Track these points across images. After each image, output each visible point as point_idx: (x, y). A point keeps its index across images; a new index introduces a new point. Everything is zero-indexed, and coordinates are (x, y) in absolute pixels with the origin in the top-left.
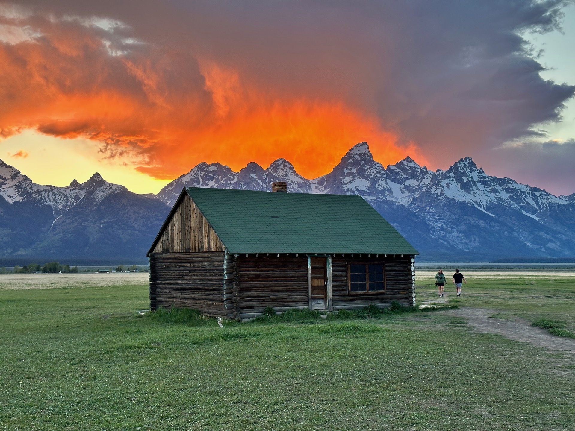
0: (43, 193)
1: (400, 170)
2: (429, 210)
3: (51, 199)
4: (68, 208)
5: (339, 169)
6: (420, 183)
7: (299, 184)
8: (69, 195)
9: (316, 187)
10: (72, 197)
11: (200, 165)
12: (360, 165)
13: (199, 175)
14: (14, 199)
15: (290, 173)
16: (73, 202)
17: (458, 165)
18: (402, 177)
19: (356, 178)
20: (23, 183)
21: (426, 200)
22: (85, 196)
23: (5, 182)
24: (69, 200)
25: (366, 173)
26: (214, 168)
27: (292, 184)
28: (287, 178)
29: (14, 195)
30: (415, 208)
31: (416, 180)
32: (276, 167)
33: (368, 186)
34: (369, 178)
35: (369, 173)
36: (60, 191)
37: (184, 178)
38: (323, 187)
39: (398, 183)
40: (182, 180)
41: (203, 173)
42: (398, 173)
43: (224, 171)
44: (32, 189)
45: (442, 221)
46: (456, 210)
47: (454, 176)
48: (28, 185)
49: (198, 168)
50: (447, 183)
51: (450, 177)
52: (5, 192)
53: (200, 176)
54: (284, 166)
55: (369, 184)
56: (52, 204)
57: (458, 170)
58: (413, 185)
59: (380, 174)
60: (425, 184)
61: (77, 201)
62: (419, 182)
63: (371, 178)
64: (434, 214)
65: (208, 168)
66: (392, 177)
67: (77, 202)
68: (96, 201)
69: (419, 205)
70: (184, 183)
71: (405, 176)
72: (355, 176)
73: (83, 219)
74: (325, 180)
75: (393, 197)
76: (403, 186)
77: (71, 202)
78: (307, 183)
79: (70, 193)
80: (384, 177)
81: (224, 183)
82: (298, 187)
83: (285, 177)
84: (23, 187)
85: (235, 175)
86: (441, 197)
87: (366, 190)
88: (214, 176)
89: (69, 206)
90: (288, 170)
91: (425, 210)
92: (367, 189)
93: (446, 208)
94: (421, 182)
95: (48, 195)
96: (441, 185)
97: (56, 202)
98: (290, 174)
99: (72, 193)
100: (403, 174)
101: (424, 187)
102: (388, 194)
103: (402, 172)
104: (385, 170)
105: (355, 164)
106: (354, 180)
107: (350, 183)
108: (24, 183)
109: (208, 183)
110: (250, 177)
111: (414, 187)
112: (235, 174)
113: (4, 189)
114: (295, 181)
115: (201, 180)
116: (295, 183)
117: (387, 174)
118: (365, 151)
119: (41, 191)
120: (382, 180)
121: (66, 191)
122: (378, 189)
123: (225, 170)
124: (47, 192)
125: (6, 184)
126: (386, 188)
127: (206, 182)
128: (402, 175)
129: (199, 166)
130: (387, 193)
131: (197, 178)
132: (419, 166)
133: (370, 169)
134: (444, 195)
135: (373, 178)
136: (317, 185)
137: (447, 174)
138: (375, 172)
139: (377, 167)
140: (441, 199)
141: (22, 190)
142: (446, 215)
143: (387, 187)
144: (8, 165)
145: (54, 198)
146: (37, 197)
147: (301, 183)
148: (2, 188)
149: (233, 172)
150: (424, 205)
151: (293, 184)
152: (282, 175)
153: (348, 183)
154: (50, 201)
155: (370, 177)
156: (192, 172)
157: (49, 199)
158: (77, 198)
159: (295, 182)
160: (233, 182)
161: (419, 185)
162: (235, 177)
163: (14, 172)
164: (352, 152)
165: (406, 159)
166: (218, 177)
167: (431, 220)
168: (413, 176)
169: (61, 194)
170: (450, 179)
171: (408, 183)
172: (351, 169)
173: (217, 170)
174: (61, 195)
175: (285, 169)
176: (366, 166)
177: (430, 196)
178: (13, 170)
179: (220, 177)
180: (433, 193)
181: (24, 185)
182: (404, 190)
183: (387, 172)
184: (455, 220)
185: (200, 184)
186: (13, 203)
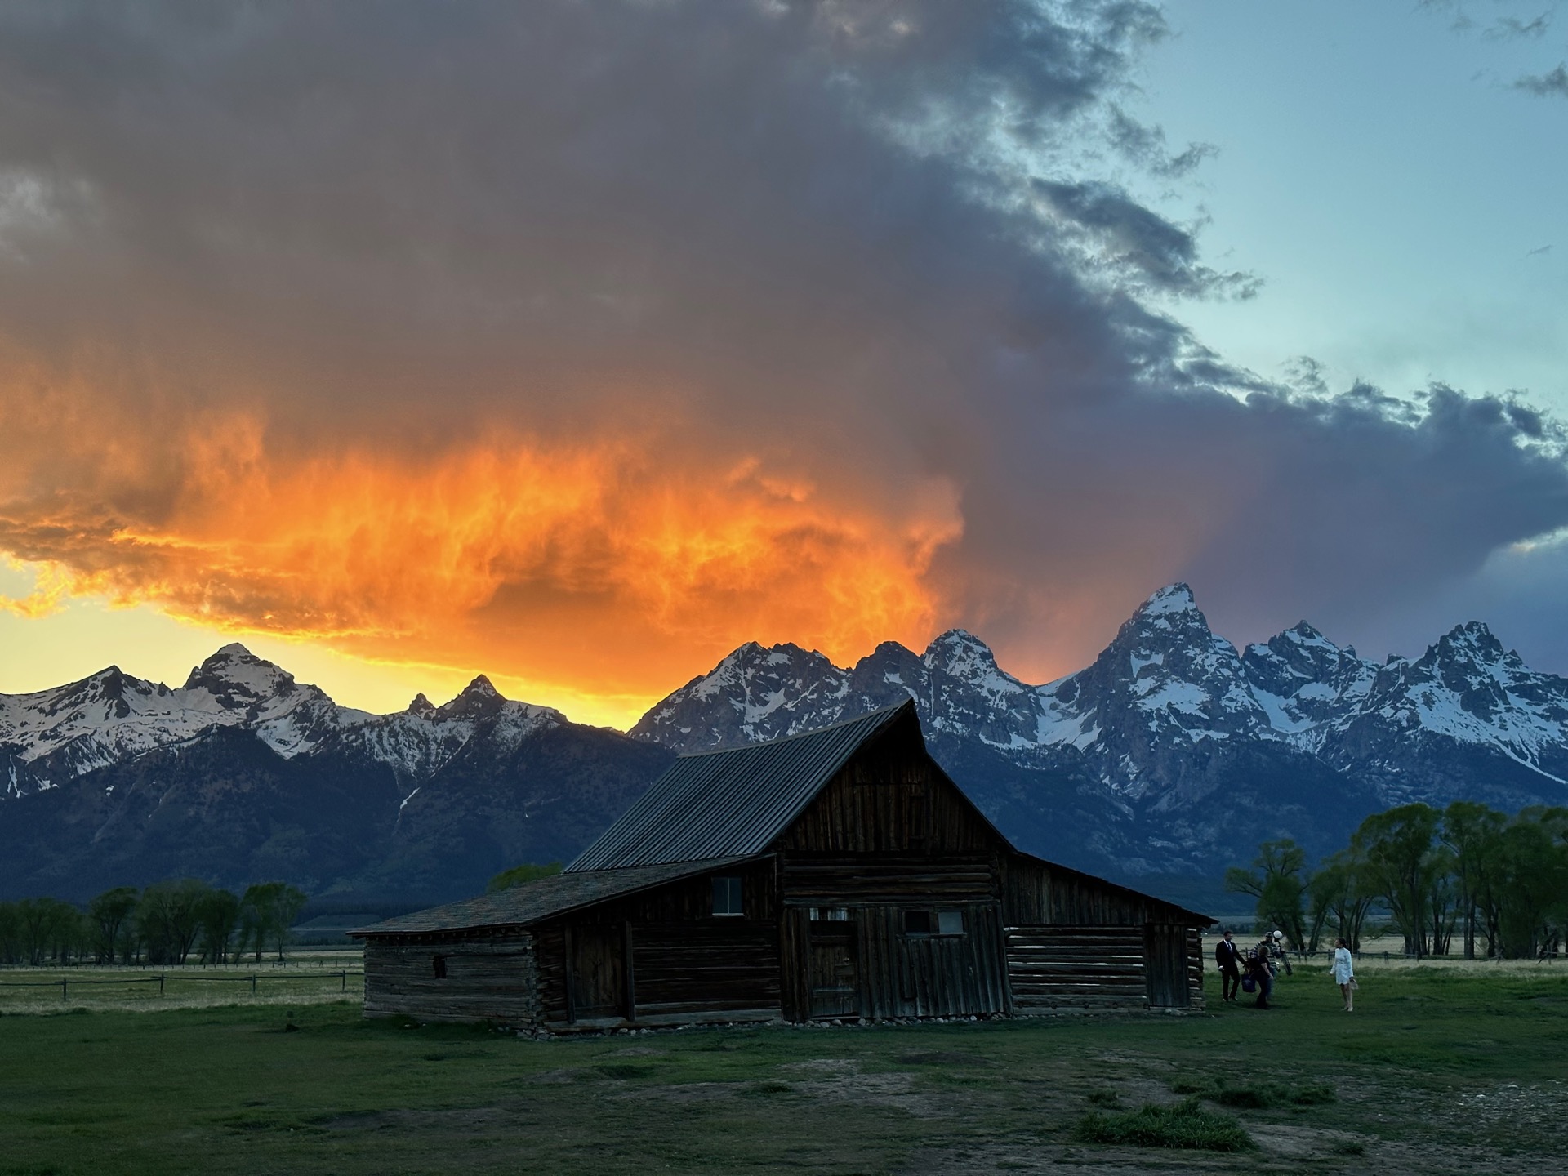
0: (366, 731)
1: (1281, 659)
2: (1381, 767)
3: (388, 747)
4: (432, 769)
5: (1116, 655)
6: (1342, 692)
7: (1010, 698)
8: (431, 736)
9: (1054, 707)
10: (439, 741)
11: (743, 652)
12: (1173, 645)
13: (742, 677)
14: (293, 747)
15: (983, 668)
16: (444, 753)
17: (1451, 643)
18: (1290, 678)
19: (1169, 681)
20: (313, 705)
21: (1371, 739)
22: (471, 737)
23: (265, 705)
24: (432, 747)
25: (1193, 667)
26: (782, 658)
27: (990, 697)
28: (976, 682)
29: (292, 739)
30: (1339, 763)
31: (1330, 686)
32: (945, 654)
33: (1202, 703)
34: (1202, 681)
35: (1199, 668)
36: (408, 725)
37: (701, 686)
38: (1072, 706)
39: (1278, 694)
40: (697, 691)
41: (750, 672)
42: (1278, 667)
43: (811, 665)
44: (337, 722)
45: (1423, 797)
46: (1459, 767)
47: (1442, 674)
48: (326, 712)
49: (737, 657)
50: (1425, 692)
51: (1432, 677)
52: (269, 731)
53: (743, 681)
54: (967, 649)
55: (1205, 697)
56: (391, 758)
57: (1452, 659)
58: (1323, 699)
59: (1231, 670)
60: (1357, 696)
61: (452, 752)
62: (1339, 689)
63: (1207, 680)
64: (1397, 778)
65: (765, 659)
66: (1261, 678)
67: (451, 754)
68: (503, 752)
69: (1350, 753)
70: (704, 700)
71: (1297, 674)
72: (1166, 676)
73: (477, 797)
74: (1078, 685)
75: (1272, 731)
76: (1293, 702)
77: (438, 753)
78: (1031, 695)
79: (433, 729)
80: (1241, 678)
81: (815, 696)
82: (1008, 708)
83: (972, 678)
84: (314, 715)
85: (843, 677)
86: (1411, 732)
87: (1199, 713)
88: (781, 678)
89: (434, 765)
90: (978, 662)
91: (1370, 767)
92: (1200, 709)
93: (1429, 762)
94: (1345, 689)
95: (380, 736)
96: (1407, 699)
97: (400, 755)
98: (985, 671)
99: (439, 730)
100: (1290, 670)
101: (1355, 703)
102: (1256, 725)
103: (1289, 663)
104: (1241, 656)
105: (1160, 641)
106: (1165, 687)
107: (1152, 696)
108: (316, 707)
109: (766, 698)
110: (886, 681)
111: (1326, 703)
112: (842, 673)
113: (268, 723)
114: (998, 691)
115: (748, 690)
116: (998, 696)
117: (1247, 668)
118: (1186, 609)
119: (361, 727)
120: (1237, 687)
121: (422, 725)
122: (1228, 709)
123: (814, 662)
124: (377, 729)
125: (267, 709)
126: (1250, 707)
127: (762, 695)
128: (1290, 672)
129: (741, 654)
130: (1254, 720)
131: (737, 685)
132: (1333, 645)
133: (1203, 656)
134: (1420, 727)
135: (1212, 682)
136: (1054, 700)
137: (1421, 668)
138: (1216, 665)
139: (1219, 651)
140: (1412, 737)
141: (311, 725)
142: (1433, 782)
143: (1252, 704)
144: (262, 659)
145: (393, 744)
146: (352, 741)
147: (1015, 695)
148: (259, 720)
149: (836, 667)
150: (1363, 754)
151: (993, 698)
152: (961, 675)
153: (1148, 694)
154: (385, 753)
155: (1204, 678)
156: (722, 668)
157: (382, 745)
158: (451, 742)
159: (1000, 694)
160: (839, 695)
161: (1340, 699)
162: (844, 681)
163: (278, 676)
164: (1148, 612)
165: (1297, 627)
166: (791, 681)
167: (1392, 796)
168: (1320, 673)
169: (412, 734)
170: (1432, 683)
171: (1309, 691)
172: (1147, 657)
173: (789, 663)
174: (410, 736)
175: (969, 657)
176: (1190, 647)
177: (1379, 728)
178: (274, 671)
179: (800, 681)
180: (1388, 720)
181: (317, 711)
182: (1297, 711)
183: (1247, 663)
184: (1458, 794)
185: (747, 702)
186: (293, 757)
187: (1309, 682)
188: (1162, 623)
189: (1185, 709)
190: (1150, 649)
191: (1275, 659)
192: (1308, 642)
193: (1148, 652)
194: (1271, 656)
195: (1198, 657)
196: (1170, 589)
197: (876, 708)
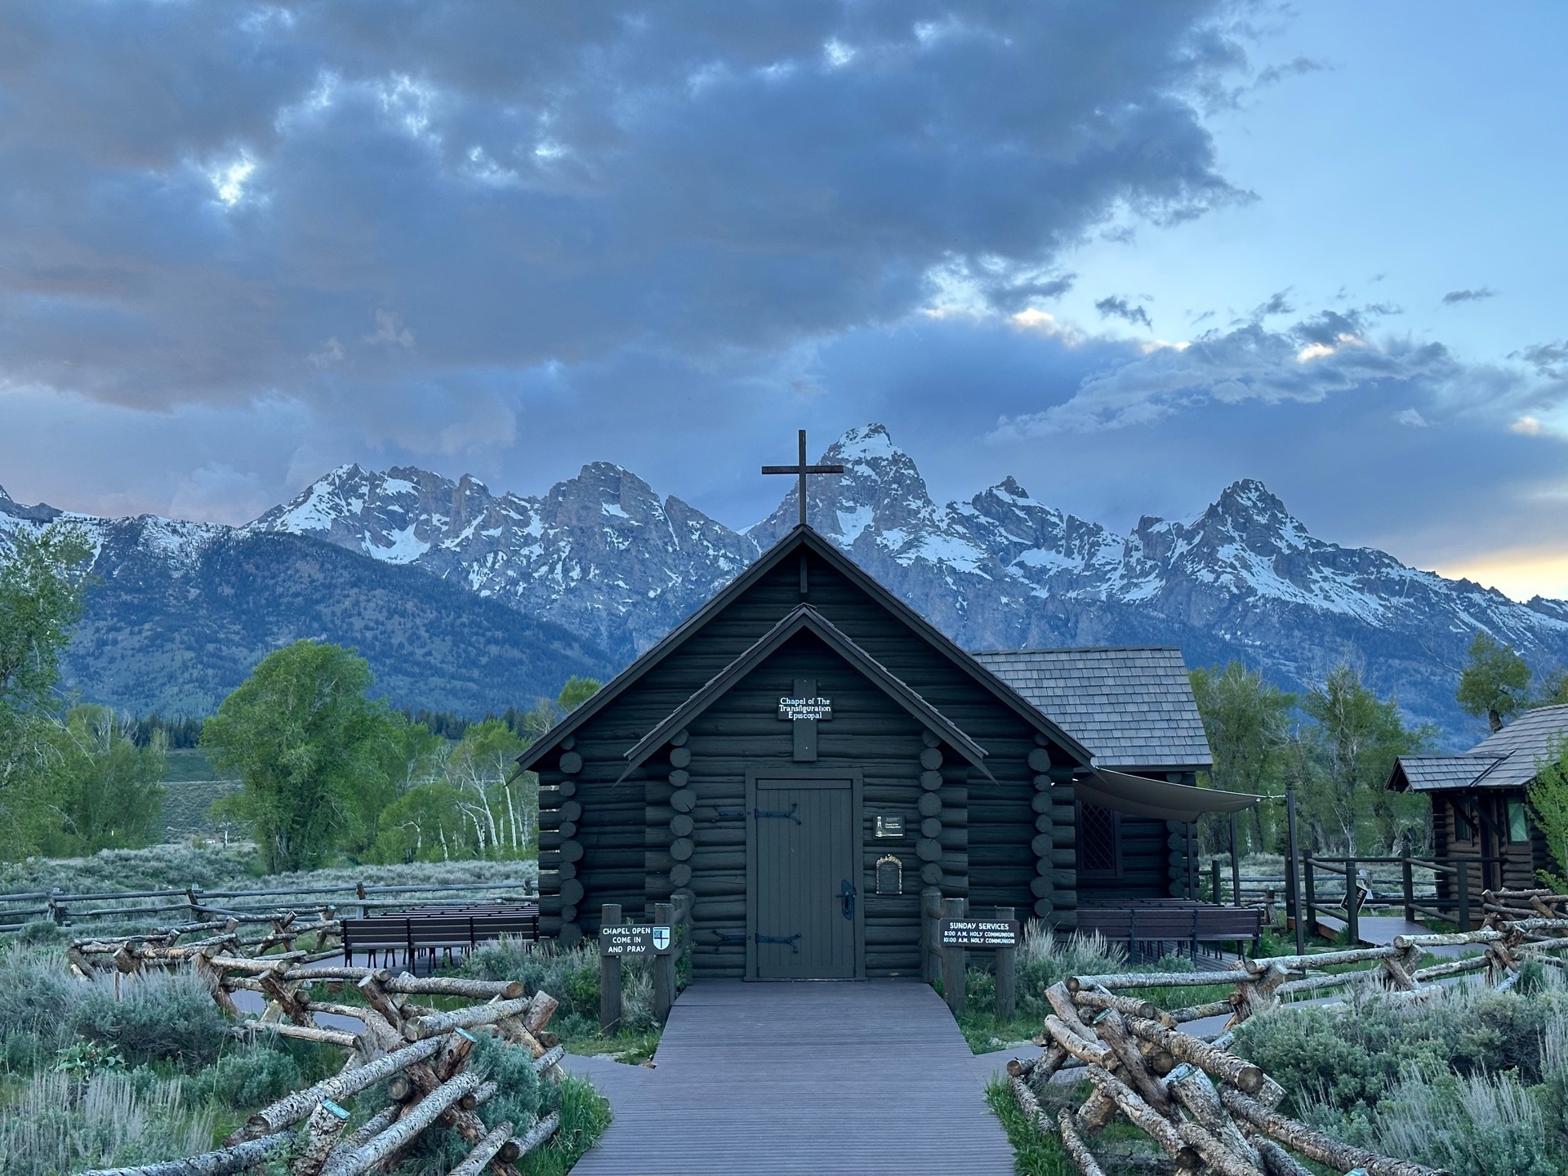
1: (990, 520)
6: (1088, 559)
11: (339, 477)
18: (1007, 542)
19: (925, 534)
26: (403, 486)
31: (1062, 552)
41: (357, 503)
42: (988, 529)
43: (469, 493)
49: (332, 483)
50: (1236, 555)
51: (1232, 539)
53: (347, 514)
65: (378, 487)
71: (1014, 538)
81: (495, 532)
85: (526, 508)
86: (1252, 599)
88: (407, 512)
96: (1222, 561)
100: (1004, 533)
103: (1002, 526)
105: (867, 491)
106: (923, 540)
109: (390, 537)
110: (604, 513)
112: (524, 503)
127: (384, 533)
128: (1004, 536)
129: (337, 480)
134: (1259, 593)
140: (1259, 604)
156: (314, 497)
160: (532, 531)
162: (531, 514)
165: (1003, 484)
166: (424, 516)
168: (1043, 538)
170: (1235, 545)
172: (852, 510)
173: (415, 493)
179: (437, 516)
180: (1214, 584)
187: (1029, 548)
188: (864, 470)
189: (962, 566)
190: (853, 500)
191: (983, 520)
192: (1021, 502)
193: (851, 504)
194: (977, 517)
195: (923, 511)
196: (865, 430)
197: (626, 543)
